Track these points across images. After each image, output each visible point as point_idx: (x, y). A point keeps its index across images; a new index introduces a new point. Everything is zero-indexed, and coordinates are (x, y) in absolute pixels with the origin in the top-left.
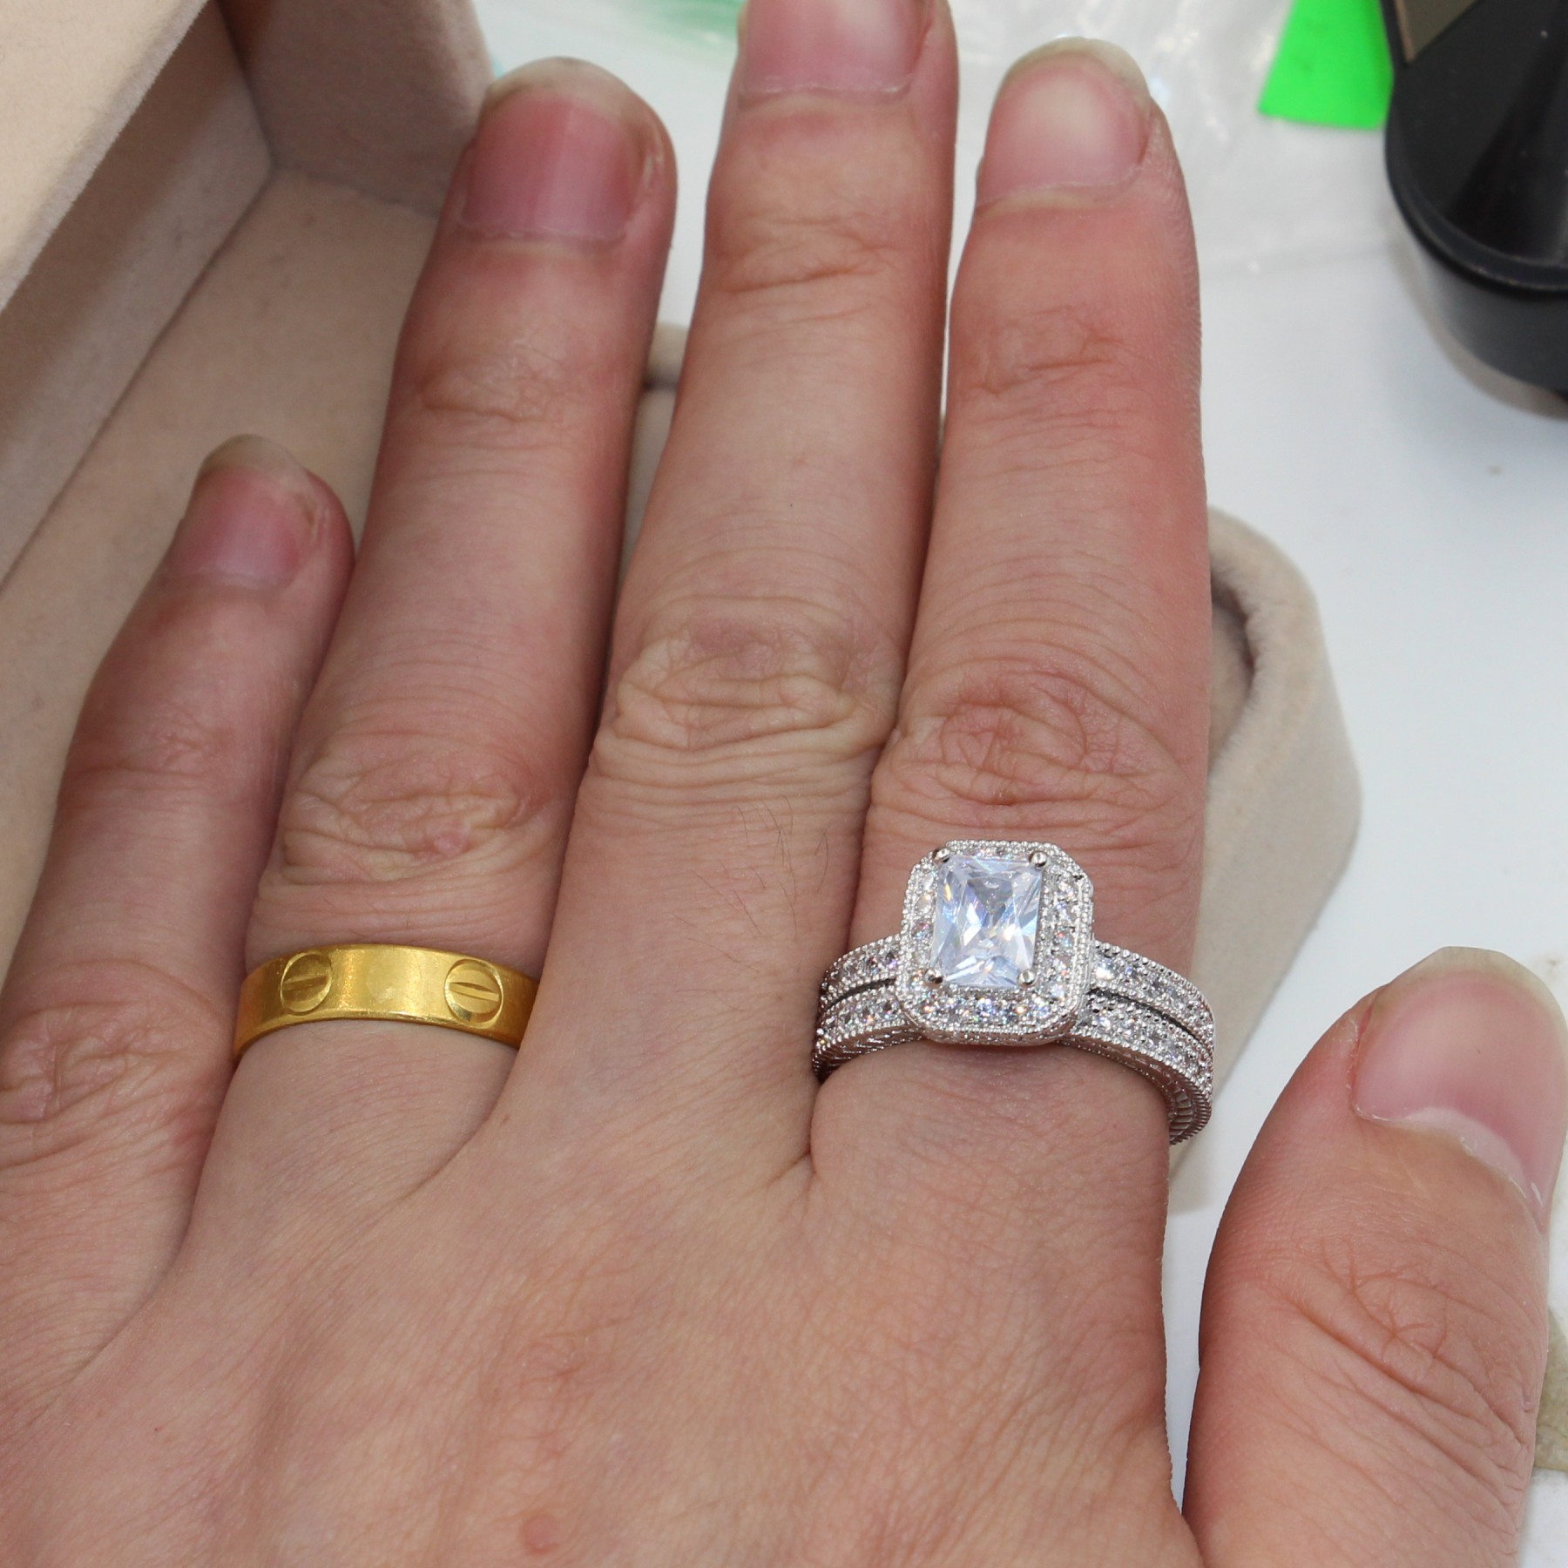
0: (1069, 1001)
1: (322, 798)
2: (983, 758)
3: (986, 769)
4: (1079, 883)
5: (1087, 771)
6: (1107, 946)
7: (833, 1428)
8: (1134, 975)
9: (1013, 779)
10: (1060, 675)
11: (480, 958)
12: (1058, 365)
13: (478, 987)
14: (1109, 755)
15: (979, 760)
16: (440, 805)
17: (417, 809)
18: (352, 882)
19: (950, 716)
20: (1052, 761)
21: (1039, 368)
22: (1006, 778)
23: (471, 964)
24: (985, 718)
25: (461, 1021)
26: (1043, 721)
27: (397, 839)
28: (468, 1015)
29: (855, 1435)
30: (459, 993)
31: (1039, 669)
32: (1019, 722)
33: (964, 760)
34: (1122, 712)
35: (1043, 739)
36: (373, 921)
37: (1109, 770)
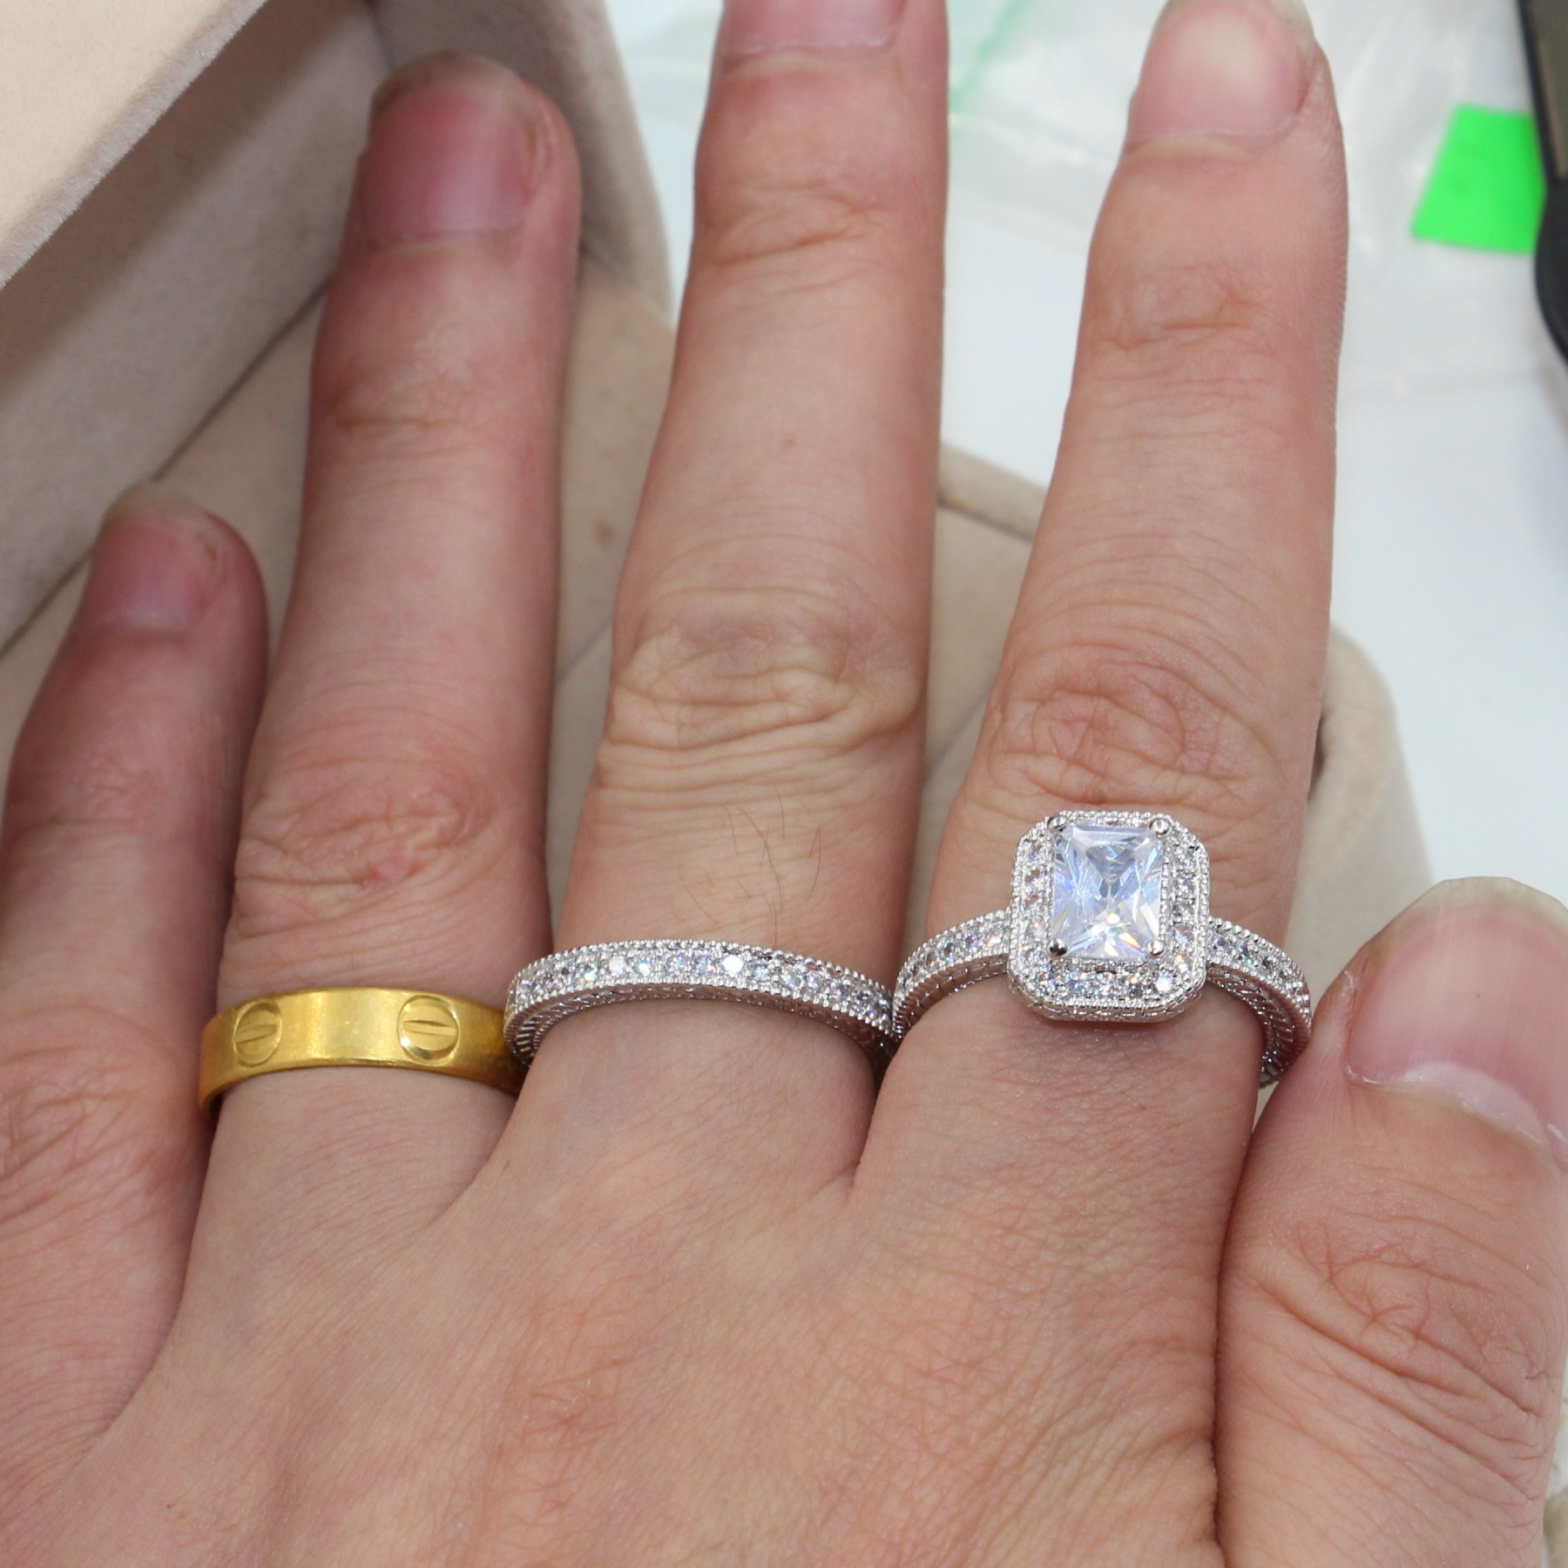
0: (1194, 973)
1: (267, 842)
2: (1075, 749)
3: (1075, 761)
4: (1196, 854)
5: (1183, 771)
6: (1220, 921)
7: (847, 1461)
8: (1246, 951)
9: (1104, 776)
10: (1162, 667)
11: (432, 992)
12: (1190, 325)
13: (432, 1023)
14: (1207, 755)
15: (1070, 751)
16: (381, 830)
17: (356, 839)
18: (298, 925)
19: (1042, 702)
20: (1147, 759)
21: (1173, 326)
22: (1097, 773)
23: (423, 1001)
24: (1080, 706)
25: (416, 1060)
26: (1140, 715)
27: (340, 871)
28: (426, 1055)
29: (869, 1467)
30: (411, 1031)
31: (1140, 660)
32: (1115, 715)
33: (1055, 751)
34: (1225, 709)
35: (1140, 734)
36: (319, 966)
37: (1206, 773)
